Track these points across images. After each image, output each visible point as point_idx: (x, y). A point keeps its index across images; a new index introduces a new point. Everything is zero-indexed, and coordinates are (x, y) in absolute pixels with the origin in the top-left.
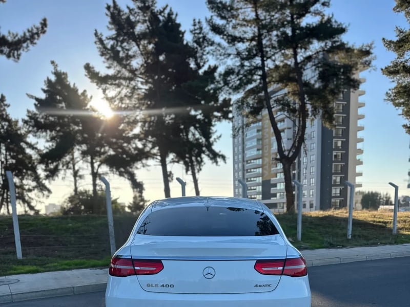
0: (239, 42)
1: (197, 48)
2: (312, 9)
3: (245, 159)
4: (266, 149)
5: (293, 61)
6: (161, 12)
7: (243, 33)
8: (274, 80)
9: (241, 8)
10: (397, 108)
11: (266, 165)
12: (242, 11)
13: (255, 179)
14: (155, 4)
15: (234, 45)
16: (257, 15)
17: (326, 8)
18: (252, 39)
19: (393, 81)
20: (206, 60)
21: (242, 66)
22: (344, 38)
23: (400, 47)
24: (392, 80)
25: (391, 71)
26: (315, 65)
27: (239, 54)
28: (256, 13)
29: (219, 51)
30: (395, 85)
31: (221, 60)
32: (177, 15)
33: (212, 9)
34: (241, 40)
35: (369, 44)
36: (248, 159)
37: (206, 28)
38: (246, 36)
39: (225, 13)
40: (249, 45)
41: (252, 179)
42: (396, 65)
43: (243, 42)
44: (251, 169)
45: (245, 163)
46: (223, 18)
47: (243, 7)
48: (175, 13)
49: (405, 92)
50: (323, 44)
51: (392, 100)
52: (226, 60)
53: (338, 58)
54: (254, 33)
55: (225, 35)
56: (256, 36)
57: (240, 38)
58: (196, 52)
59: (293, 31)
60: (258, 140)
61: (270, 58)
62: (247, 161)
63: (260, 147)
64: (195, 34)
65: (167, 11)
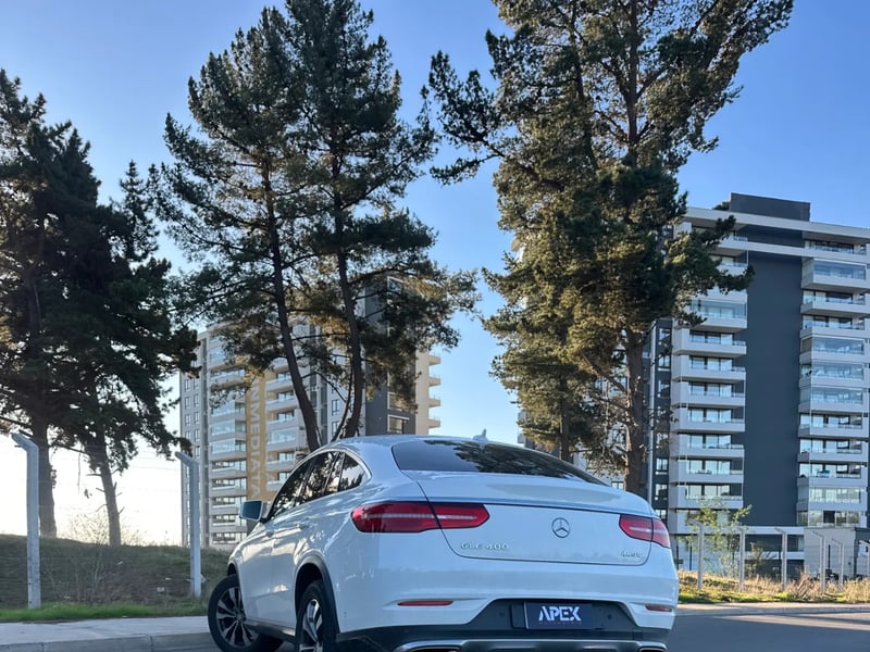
0: (229, 225)
1: (134, 219)
2: (375, 193)
3: (210, 459)
4: (255, 443)
5: (337, 277)
6: (54, 134)
7: (238, 209)
8: (298, 307)
9: (235, 164)
10: (509, 390)
11: (255, 474)
12: (238, 168)
13: (232, 500)
14: (41, 114)
15: (219, 228)
16: (267, 184)
17: (397, 197)
18: (255, 224)
19: (502, 344)
20: (153, 247)
21: (235, 270)
22: (431, 254)
23: (511, 288)
24: (499, 342)
25: (501, 326)
26: (378, 293)
27: (227, 246)
28: (267, 178)
29: (191, 232)
30: (503, 350)
31: (192, 251)
32: (88, 146)
33: (177, 151)
34: (235, 222)
35: (471, 272)
36: (214, 459)
37: (164, 185)
38: (243, 215)
39: (202, 165)
40: (249, 234)
41: (226, 500)
42: (506, 317)
43: (238, 227)
44: (222, 480)
45: (210, 466)
46: (199, 172)
47: (238, 161)
48: (84, 142)
49: (524, 364)
50: (392, 258)
51: (503, 376)
52: (203, 252)
53: (422, 288)
54: (260, 214)
55: (202, 206)
56: (264, 221)
57: (231, 216)
58: (132, 227)
59: (338, 225)
60: (238, 423)
61: (291, 265)
62: (214, 463)
63: (242, 437)
64: (132, 190)
65: (67, 135)
